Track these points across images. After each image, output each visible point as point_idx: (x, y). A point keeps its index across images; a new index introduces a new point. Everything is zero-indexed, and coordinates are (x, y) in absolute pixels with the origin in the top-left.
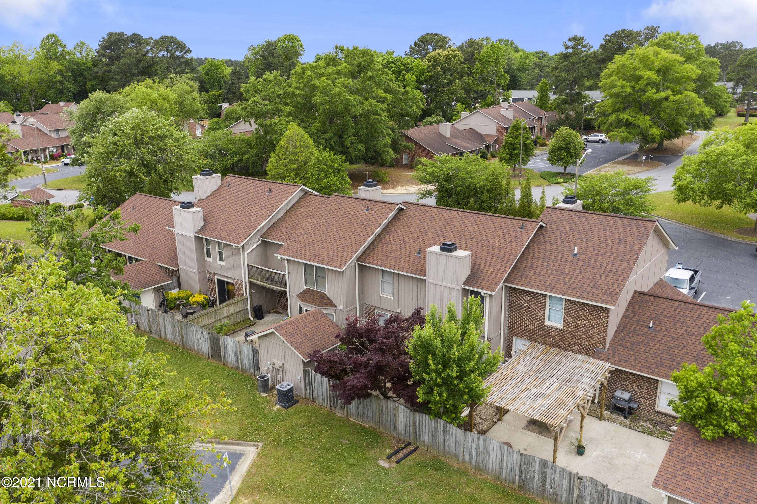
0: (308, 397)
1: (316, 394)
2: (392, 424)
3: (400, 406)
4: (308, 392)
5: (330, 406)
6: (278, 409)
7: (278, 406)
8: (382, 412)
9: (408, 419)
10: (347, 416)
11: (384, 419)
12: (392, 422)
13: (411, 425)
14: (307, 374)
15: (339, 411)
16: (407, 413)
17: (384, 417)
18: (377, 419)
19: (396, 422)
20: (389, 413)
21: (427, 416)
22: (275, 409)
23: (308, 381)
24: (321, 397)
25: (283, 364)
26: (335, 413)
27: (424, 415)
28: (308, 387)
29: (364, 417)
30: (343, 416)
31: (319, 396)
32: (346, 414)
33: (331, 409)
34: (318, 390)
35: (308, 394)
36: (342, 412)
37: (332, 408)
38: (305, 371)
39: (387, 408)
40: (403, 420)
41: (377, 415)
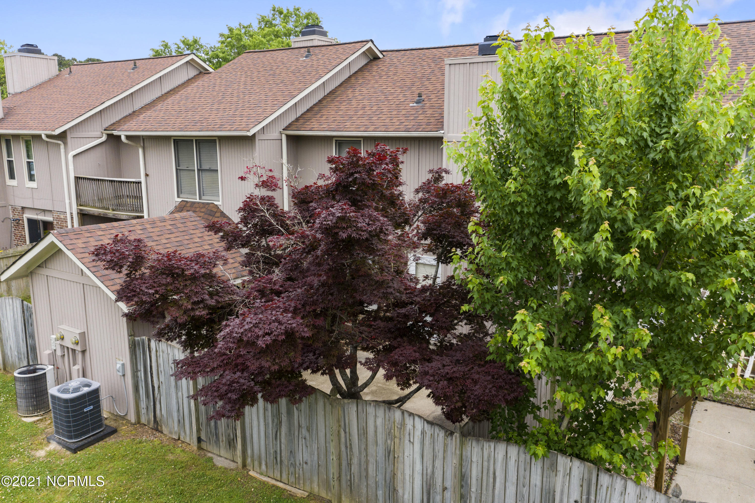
0: (143, 420)
1: (162, 411)
2: (381, 482)
3: (409, 421)
4: (143, 405)
5: (199, 440)
6: (50, 454)
7: (53, 446)
8: (349, 447)
9: (438, 463)
10: (244, 465)
11: (355, 468)
12: (380, 478)
13: (448, 484)
14: (139, 353)
15: (223, 453)
16: (433, 442)
17: (355, 461)
18: (333, 470)
19: (394, 475)
20: (371, 449)
21: (513, 451)
22: (41, 453)
23: (141, 374)
24: (175, 414)
25: (83, 335)
26: (211, 459)
27: (501, 448)
28: (142, 392)
29: (294, 465)
30: (232, 465)
31: (169, 412)
32: (239, 460)
33: (200, 448)
34: (168, 395)
35: (143, 411)
36: (229, 456)
37: (204, 445)
38: (133, 347)
39: (363, 433)
40: (418, 467)
41: (333, 457)
